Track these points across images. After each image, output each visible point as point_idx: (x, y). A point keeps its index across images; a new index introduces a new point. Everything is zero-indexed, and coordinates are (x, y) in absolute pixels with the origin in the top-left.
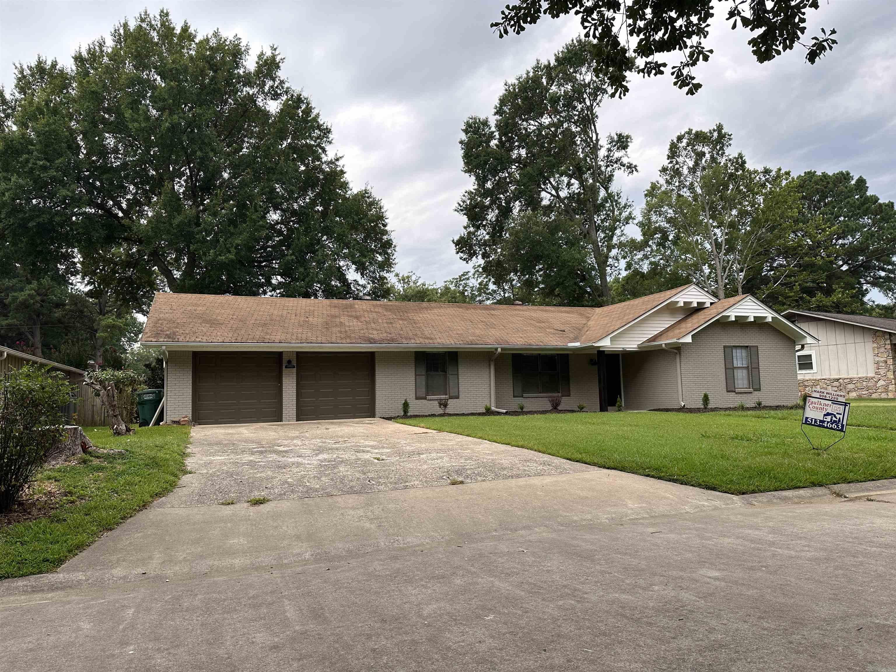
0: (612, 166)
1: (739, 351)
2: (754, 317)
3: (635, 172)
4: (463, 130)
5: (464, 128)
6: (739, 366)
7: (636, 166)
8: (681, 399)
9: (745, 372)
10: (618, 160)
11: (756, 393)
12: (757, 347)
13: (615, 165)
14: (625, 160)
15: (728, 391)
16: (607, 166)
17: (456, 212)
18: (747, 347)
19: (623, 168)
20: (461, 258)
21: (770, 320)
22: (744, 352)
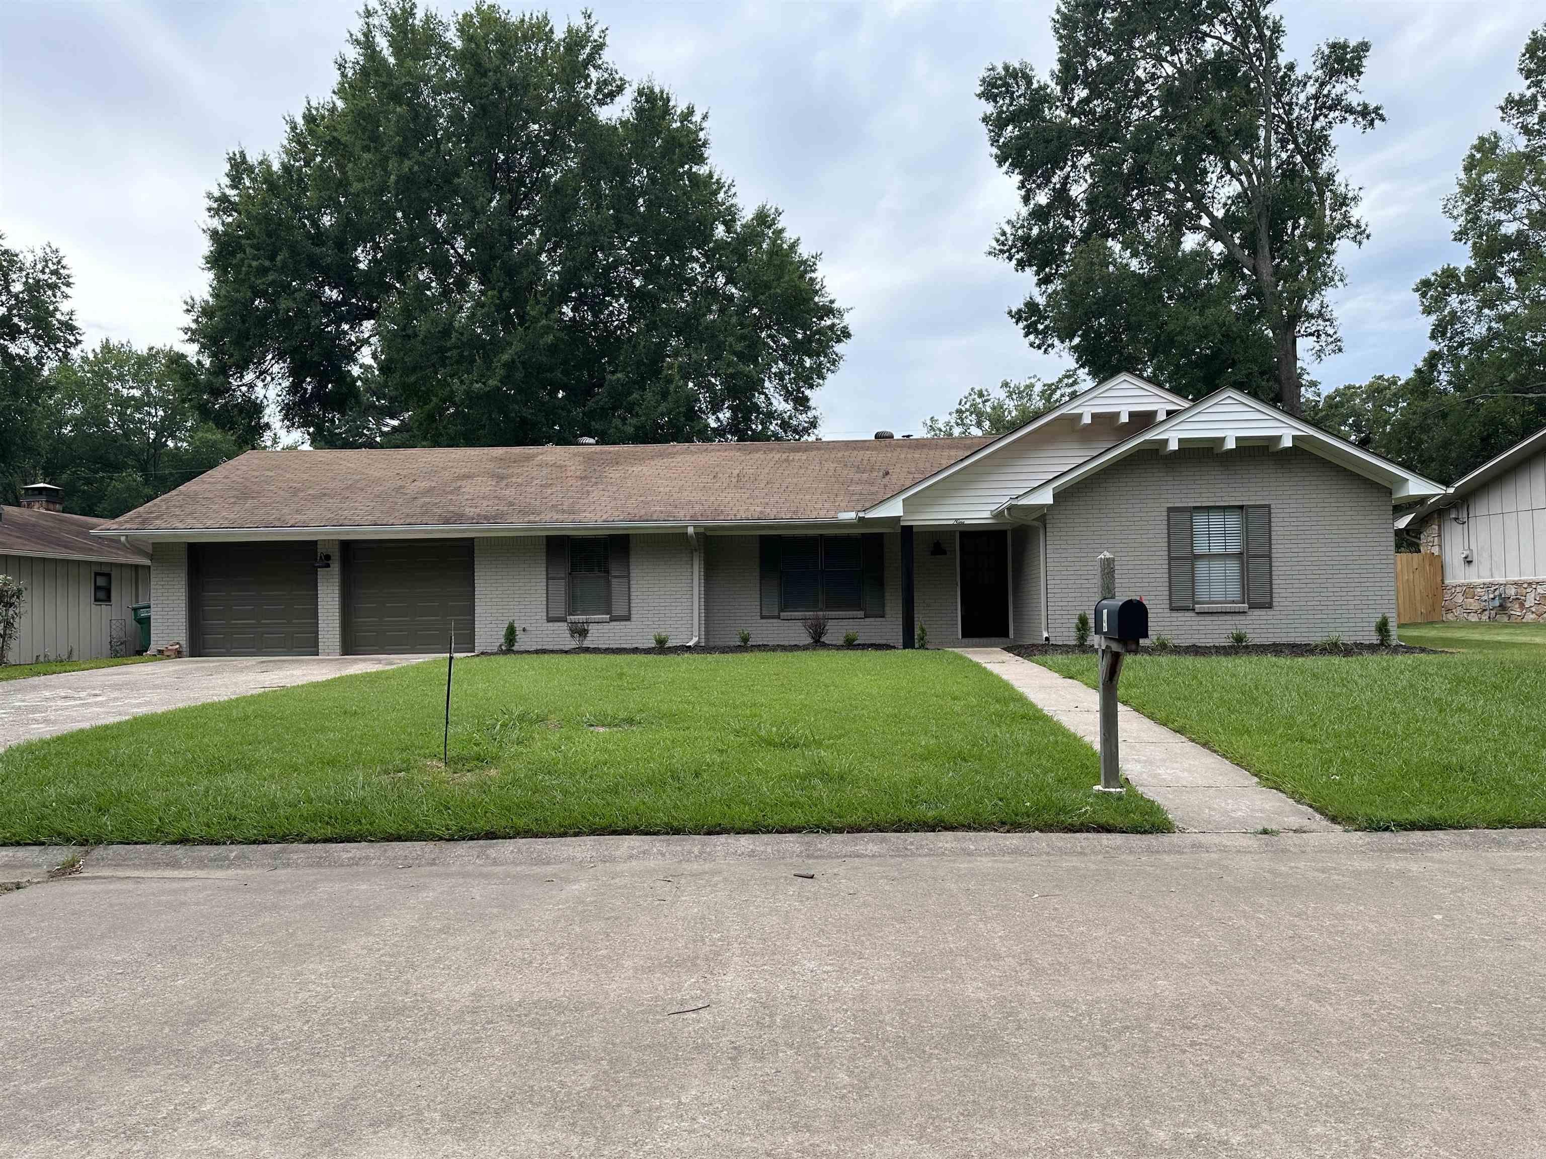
0: (1326, 116)
1: (1216, 520)
2: (1237, 439)
3: (1377, 122)
4: (980, 96)
5: (980, 89)
6: (1214, 551)
7: (1377, 108)
8: (1043, 625)
9: (1233, 568)
10: (1339, 100)
11: (1257, 612)
12: (1269, 506)
13: (1332, 115)
14: (1354, 99)
15: (1172, 609)
16: (1315, 118)
17: (991, 258)
18: (1241, 507)
19: (1351, 118)
20: (1032, 345)
21: (1287, 443)
22: (1233, 522)
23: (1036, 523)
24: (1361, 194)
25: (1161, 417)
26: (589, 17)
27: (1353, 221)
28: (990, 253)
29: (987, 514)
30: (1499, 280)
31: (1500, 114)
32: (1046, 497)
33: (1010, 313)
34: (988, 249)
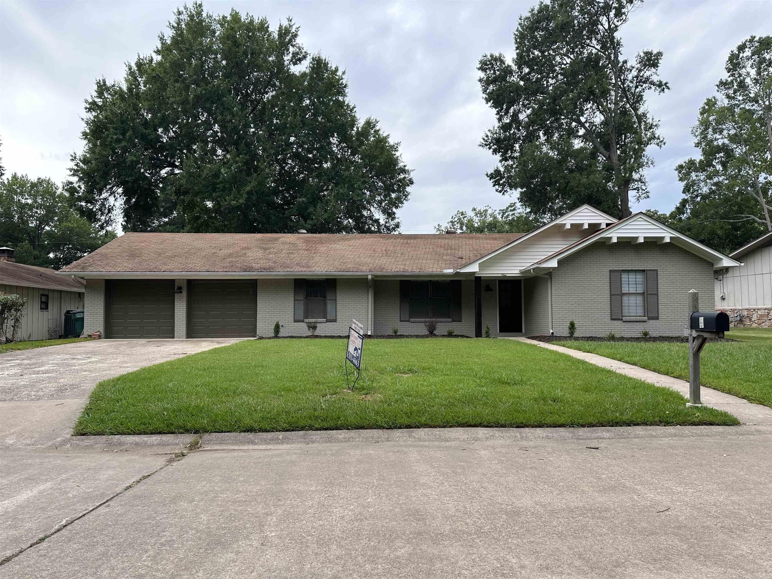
0: (642, 86)
1: (632, 277)
2: (645, 238)
3: (666, 90)
4: (479, 69)
5: (479, 66)
6: (631, 292)
7: (666, 84)
8: (550, 327)
9: (640, 299)
10: (647, 79)
11: (652, 321)
12: (657, 270)
13: (644, 85)
14: (655, 79)
15: (612, 319)
16: (637, 87)
17: (481, 147)
18: (644, 271)
19: (653, 88)
21: (668, 240)
22: (640, 278)
23: (547, 276)
24: (659, 123)
25: (603, 226)
26: (291, 21)
27: (656, 136)
28: (480, 145)
29: (518, 272)
30: (714, 166)
31: (717, 88)
32: (554, 264)
33: (487, 175)
34: (479, 143)
